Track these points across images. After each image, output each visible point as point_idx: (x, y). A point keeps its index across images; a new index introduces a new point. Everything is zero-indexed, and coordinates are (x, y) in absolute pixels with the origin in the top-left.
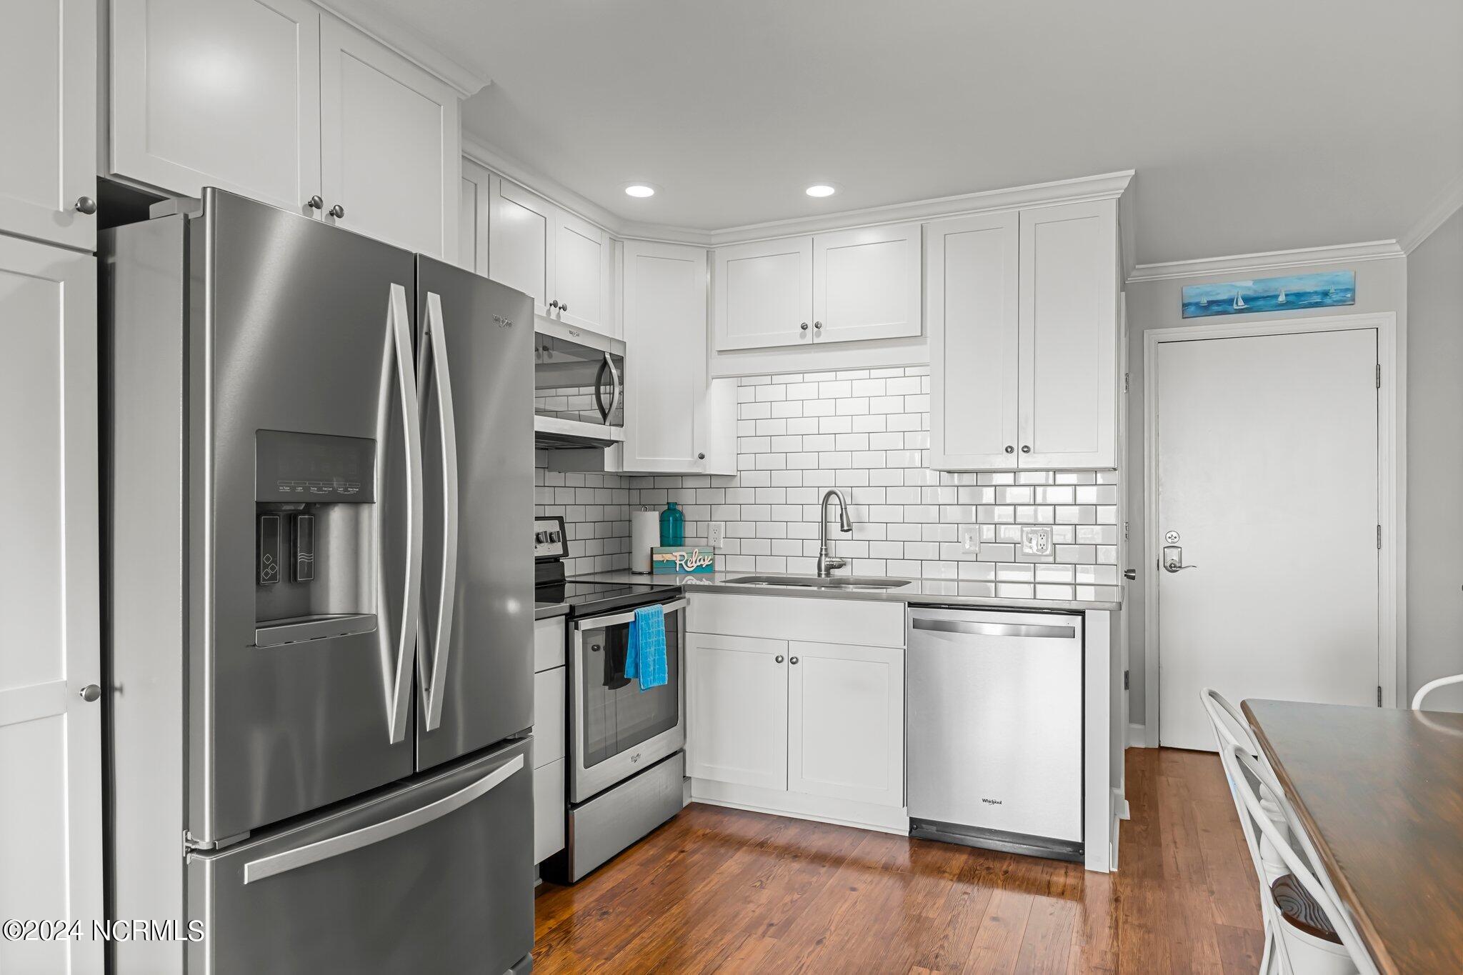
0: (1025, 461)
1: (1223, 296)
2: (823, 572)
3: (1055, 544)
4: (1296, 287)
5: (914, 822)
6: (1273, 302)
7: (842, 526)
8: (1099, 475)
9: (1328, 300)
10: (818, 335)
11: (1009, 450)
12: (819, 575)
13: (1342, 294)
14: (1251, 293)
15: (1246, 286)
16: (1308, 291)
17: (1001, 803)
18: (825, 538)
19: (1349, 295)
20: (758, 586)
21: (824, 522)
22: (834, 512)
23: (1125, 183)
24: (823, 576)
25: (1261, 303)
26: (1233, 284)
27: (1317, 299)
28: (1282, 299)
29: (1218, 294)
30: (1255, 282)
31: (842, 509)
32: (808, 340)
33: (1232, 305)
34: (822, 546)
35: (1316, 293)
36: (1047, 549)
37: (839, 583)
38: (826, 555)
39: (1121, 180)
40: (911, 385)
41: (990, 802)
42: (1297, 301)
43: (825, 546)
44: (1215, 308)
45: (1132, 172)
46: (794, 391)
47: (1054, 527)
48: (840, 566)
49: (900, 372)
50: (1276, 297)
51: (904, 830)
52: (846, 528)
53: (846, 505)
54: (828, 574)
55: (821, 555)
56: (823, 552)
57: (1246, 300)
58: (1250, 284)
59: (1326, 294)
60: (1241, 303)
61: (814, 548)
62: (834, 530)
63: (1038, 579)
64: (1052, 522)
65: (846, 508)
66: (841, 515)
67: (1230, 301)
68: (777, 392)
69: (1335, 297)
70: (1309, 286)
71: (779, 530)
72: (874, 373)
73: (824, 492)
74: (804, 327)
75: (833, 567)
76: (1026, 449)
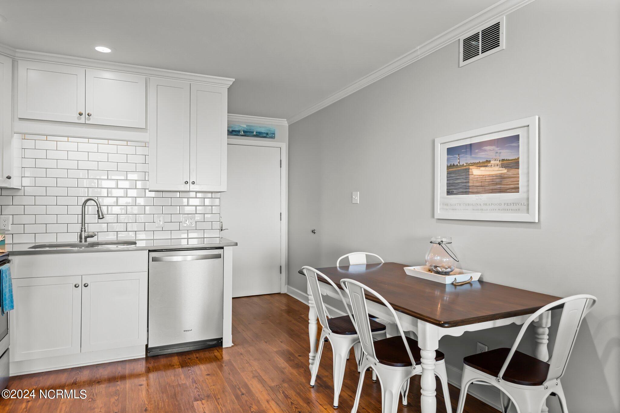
0: (193, 188)
1: (237, 129)
2: (83, 240)
3: (196, 222)
4: (259, 130)
5: (148, 349)
6: (252, 134)
7: (99, 216)
8: (213, 194)
9: (268, 136)
10: (89, 120)
11: (186, 183)
12: (81, 241)
13: (272, 135)
14: (246, 130)
15: (244, 126)
16: (262, 132)
17: (191, 330)
18: (83, 223)
19: (274, 136)
20: (58, 249)
21: (83, 214)
22: (91, 209)
23: (231, 83)
24: (83, 242)
25: (248, 134)
26: (240, 125)
27: (265, 135)
28: (255, 133)
29: (235, 128)
30: (247, 126)
31: (98, 208)
32: (82, 120)
33: (240, 133)
34: (82, 226)
35: (264, 133)
36: (193, 225)
37: (93, 245)
38: (85, 231)
39: (230, 81)
40: (130, 150)
41: (187, 331)
42: (259, 135)
43: (84, 226)
44: (234, 133)
45: (234, 80)
46: (61, 145)
47: (196, 215)
48: (92, 237)
49: (125, 143)
50: (253, 132)
51: (143, 355)
52: (101, 217)
53: (100, 206)
54: (86, 241)
55: (82, 231)
56: (83, 230)
57: (244, 132)
58: (245, 126)
59: (267, 134)
60: (242, 133)
61: (78, 228)
62: (91, 218)
63: (189, 237)
64: (195, 213)
65: (100, 207)
66: (98, 211)
67: (239, 131)
68: (51, 145)
69: (270, 135)
70: (263, 130)
71: (52, 219)
72: (110, 142)
73: (84, 199)
74: (81, 114)
75: (89, 237)
76: (193, 183)
